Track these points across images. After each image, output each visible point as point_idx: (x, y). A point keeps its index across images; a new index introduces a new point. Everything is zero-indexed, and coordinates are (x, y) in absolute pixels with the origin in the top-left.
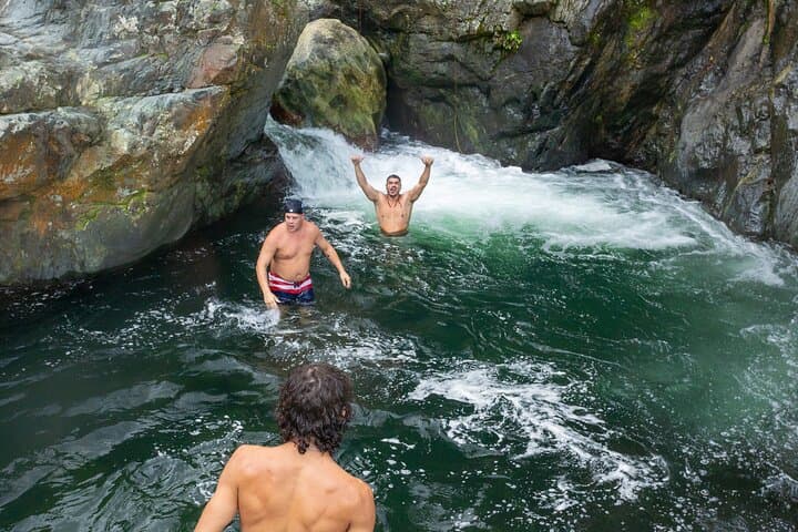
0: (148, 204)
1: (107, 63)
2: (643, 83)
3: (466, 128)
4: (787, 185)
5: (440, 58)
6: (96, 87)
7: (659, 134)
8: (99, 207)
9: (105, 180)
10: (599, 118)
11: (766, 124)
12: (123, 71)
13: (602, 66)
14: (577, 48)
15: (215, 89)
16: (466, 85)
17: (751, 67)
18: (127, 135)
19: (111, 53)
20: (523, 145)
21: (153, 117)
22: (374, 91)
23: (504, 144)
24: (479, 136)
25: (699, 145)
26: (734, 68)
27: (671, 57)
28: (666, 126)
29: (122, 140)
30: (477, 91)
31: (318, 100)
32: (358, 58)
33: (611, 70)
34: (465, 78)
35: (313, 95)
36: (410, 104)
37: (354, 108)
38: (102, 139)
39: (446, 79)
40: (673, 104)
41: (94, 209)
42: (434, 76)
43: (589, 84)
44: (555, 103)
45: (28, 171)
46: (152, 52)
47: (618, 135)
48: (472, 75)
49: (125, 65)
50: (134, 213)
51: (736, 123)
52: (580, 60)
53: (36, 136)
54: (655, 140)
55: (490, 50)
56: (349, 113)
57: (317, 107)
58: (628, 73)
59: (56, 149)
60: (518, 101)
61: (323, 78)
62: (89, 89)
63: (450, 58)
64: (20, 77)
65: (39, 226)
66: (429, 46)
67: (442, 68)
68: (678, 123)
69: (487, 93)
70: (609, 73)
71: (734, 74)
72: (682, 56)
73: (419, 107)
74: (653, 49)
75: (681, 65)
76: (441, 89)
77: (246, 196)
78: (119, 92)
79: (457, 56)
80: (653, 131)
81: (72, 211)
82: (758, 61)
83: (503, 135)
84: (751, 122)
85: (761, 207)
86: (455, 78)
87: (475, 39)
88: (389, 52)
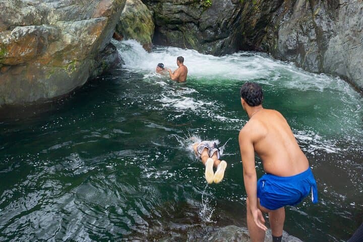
0: (76, 67)
1: (59, 8)
2: (261, 18)
3: (189, 40)
4: (326, 52)
5: (177, 12)
6: (56, 17)
7: (268, 38)
8: (56, 68)
9: (59, 56)
10: (244, 33)
11: (313, 31)
12: (66, 11)
13: (244, 12)
14: (234, 5)
15: (104, 18)
16: (188, 22)
17: (303, 10)
18: (70, 36)
19: (60, 4)
20: (214, 45)
21: (80, 29)
22: (151, 25)
23: (206, 45)
24: (195, 43)
25: (287, 41)
26: (296, 11)
27: (270, 8)
28: (271, 35)
29: (68, 39)
30: (193, 24)
31: (129, 29)
32: (144, 12)
33: (248, 13)
34: (188, 19)
35: (127, 27)
36: (162, 32)
37: (143, 32)
38: (59, 38)
39: (179, 20)
40: (272, 26)
41: (53, 69)
42: (174, 19)
43: (240, 19)
44: (227, 27)
45: (30, 51)
46: (77, 3)
47: (252, 40)
48: (191, 18)
49: (66, 8)
50: (70, 71)
51: (301, 31)
52: (236, 10)
53: (37, 35)
54: (267, 41)
55: (199, 7)
56: (141, 35)
57: (129, 32)
58: (255, 14)
59: (42, 41)
60: (212, 27)
61: (131, 20)
62: (53, 18)
63: (182, 11)
64: (29, 11)
65: (29, 77)
66: (172, 7)
67: (177, 16)
68: (276, 33)
69: (198, 25)
70: (247, 15)
71: (296, 13)
72: (274, 7)
73: (166, 33)
74: (263, 5)
75: (274, 11)
76: (177, 25)
77: (105, 68)
78: (65, 19)
79: (184, 10)
80: (265, 38)
81: (44, 70)
82: (305, 8)
83: (206, 41)
84: (307, 30)
85: (317, 62)
86: (184, 19)
87: (192, 3)
88: (154, 10)
